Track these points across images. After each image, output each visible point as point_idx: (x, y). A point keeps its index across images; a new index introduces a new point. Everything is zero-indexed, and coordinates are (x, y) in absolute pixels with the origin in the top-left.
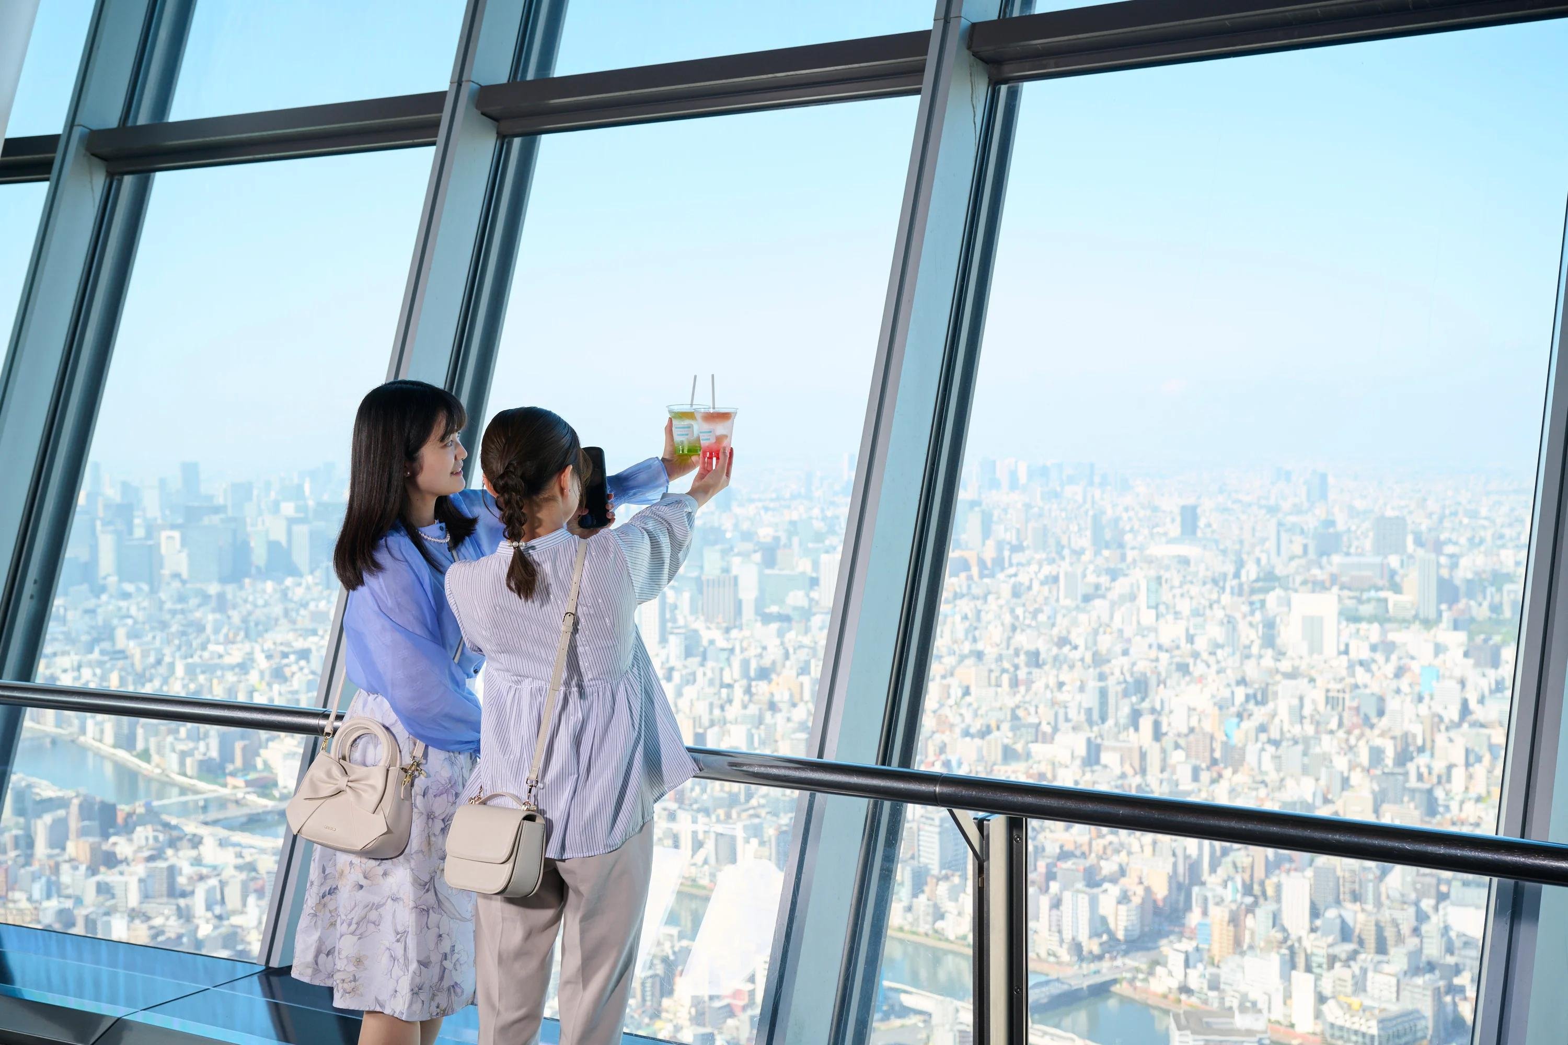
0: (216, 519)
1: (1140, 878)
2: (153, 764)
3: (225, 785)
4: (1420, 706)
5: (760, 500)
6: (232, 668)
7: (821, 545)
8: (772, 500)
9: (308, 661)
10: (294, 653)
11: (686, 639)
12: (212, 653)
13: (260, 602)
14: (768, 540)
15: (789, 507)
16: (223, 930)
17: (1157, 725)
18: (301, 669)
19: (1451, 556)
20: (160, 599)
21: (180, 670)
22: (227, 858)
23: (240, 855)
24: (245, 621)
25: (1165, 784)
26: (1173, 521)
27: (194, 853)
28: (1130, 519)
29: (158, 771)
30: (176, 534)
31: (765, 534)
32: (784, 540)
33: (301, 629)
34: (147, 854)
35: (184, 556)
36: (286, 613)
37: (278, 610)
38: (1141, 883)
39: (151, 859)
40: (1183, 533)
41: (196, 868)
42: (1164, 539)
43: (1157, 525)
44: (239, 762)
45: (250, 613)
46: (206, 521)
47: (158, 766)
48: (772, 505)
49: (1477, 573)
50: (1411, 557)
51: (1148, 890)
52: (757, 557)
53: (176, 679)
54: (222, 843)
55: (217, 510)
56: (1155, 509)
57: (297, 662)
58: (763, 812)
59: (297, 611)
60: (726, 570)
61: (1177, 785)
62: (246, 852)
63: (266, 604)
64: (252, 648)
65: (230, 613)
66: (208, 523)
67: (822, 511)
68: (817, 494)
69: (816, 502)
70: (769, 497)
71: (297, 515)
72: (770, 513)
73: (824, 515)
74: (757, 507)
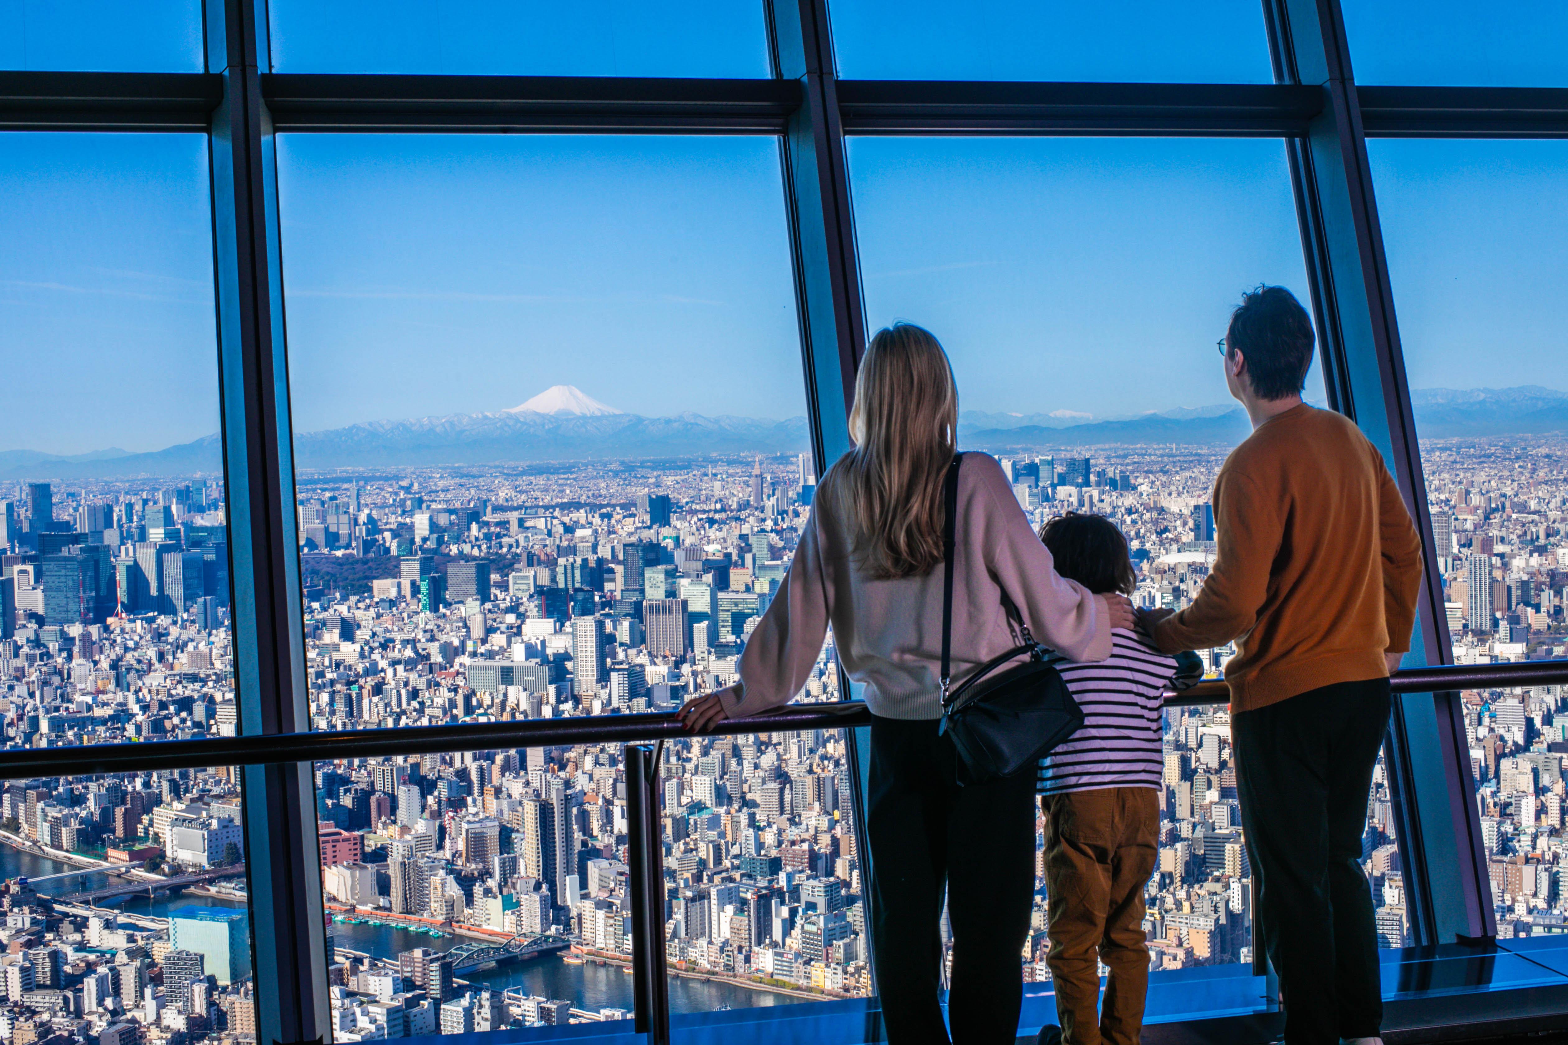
0: (75, 549)
1: (1180, 939)
2: (22, 835)
3: (106, 859)
4: (1480, 729)
5: (704, 512)
6: (104, 721)
7: (779, 562)
8: (716, 511)
9: (191, 713)
10: (174, 702)
11: (629, 676)
12: (79, 704)
13: (131, 644)
14: (719, 557)
15: (738, 519)
16: (120, 1026)
17: (1185, 761)
18: (183, 721)
19: (1502, 556)
20: (15, 642)
21: (44, 727)
22: (118, 940)
23: (131, 939)
24: (114, 666)
25: (1199, 828)
26: (1185, 524)
27: (77, 937)
28: (1134, 522)
29: (28, 843)
30: (30, 568)
31: (712, 550)
32: (735, 557)
33: (179, 675)
34: (24, 939)
35: (39, 594)
36: (161, 657)
37: (151, 653)
38: (1180, 945)
39: (29, 945)
40: (1197, 538)
41: (81, 955)
42: (1175, 547)
43: (1166, 530)
44: (120, 832)
45: (120, 659)
46: (65, 552)
47: (28, 837)
48: (717, 516)
49: (1532, 575)
50: (1456, 558)
51: (1189, 953)
52: (709, 578)
53: (41, 735)
54: (109, 925)
55: (76, 539)
56: (1162, 510)
57: (177, 714)
58: (737, 875)
59: (174, 654)
60: (671, 593)
61: (1214, 829)
62: (138, 935)
63: (137, 646)
64: (126, 697)
65: (97, 658)
66: (67, 554)
67: (776, 523)
68: (770, 503)
69: (769, 512)
70: (712, 507)
71: (168, 542)
72: (716, 526)
73: (779, 528)
74: (700, 520)
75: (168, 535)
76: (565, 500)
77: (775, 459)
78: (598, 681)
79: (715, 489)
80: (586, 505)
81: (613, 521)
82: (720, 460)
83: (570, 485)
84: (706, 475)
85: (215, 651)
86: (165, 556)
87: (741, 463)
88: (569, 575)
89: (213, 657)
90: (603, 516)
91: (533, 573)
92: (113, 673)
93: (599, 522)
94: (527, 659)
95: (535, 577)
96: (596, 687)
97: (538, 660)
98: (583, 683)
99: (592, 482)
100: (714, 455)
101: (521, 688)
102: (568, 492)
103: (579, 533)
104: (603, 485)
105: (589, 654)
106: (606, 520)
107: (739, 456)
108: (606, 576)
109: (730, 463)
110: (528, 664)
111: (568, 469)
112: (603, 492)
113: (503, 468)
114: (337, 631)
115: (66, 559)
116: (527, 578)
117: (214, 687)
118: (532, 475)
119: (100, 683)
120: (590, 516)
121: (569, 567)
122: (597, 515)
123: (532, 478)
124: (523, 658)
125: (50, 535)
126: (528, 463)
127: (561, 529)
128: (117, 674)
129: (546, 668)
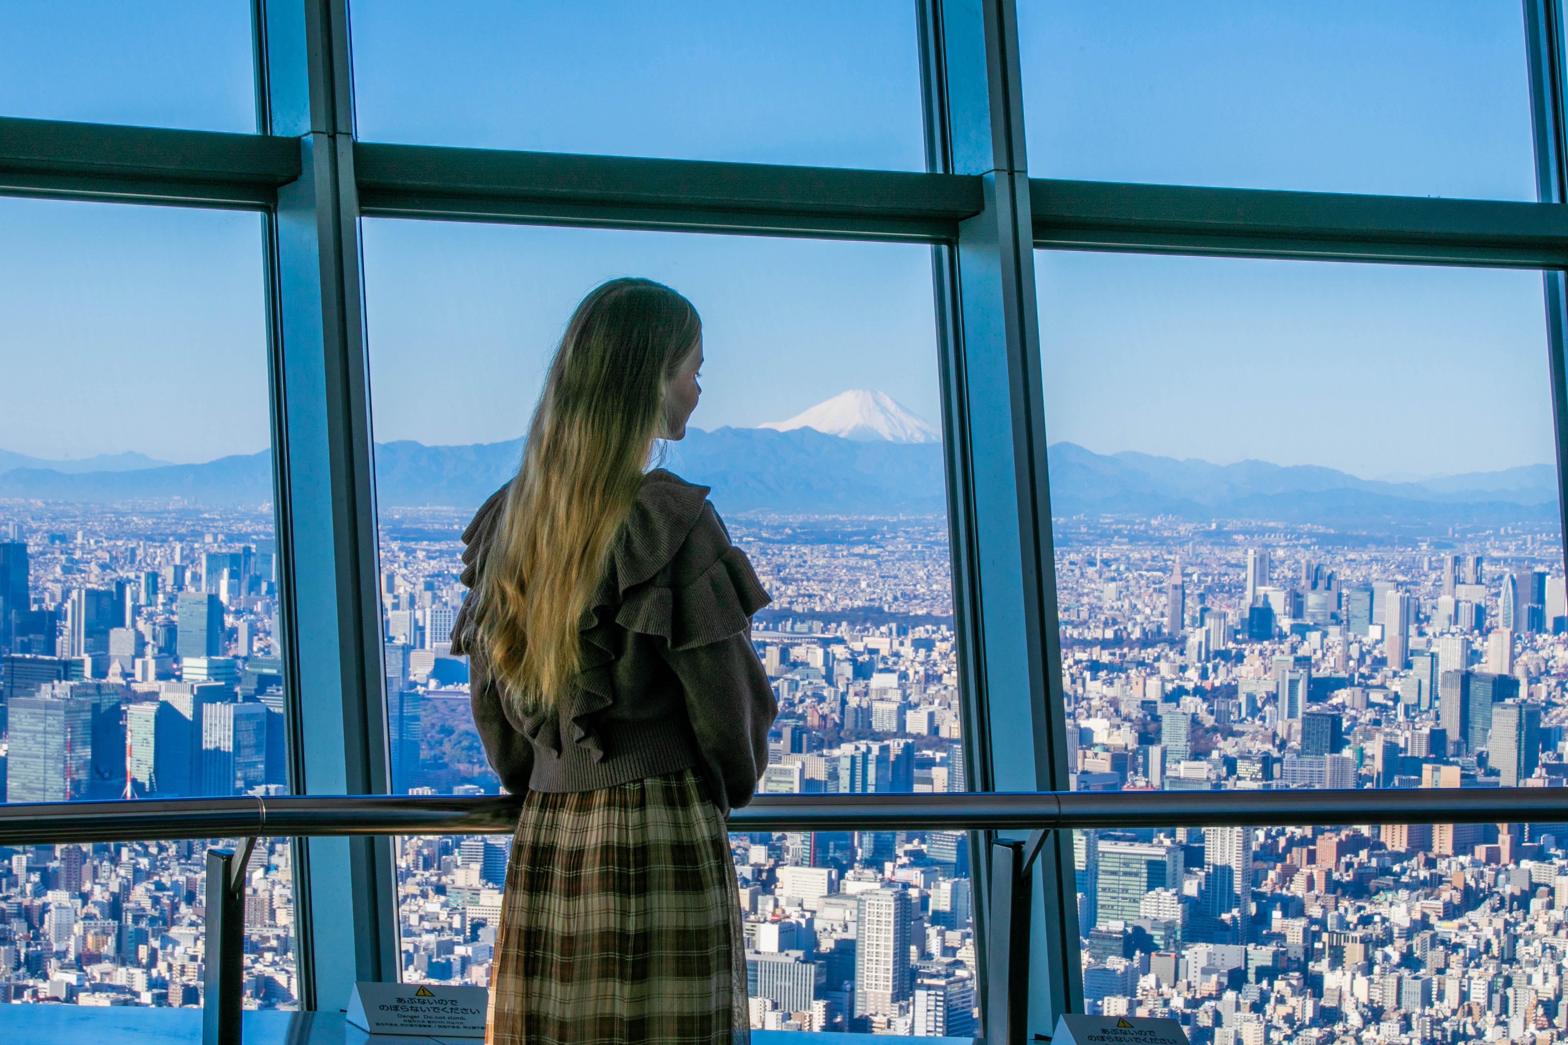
15: (1140, 663)
46: (46, 692)
65: (87, 887)
66: (48, 697)
67: (1204, 675)
68: (1195, 637)
69: (1192, 654)
70: (1098, 634)
71: (213, 683)
72: (1103, 674)
73: (1207, 685)
74: (1077, 662)
75: (214, 670)
76: (858, 603)
77: (1208, 534)
78: (895, 998)
79: (1105, 596)
80: (893, 617)
81: (935, 655)
82: (1118, 532)
83: (868, 571)
84: (1092, 563)
85: (278, 891)
86: (207, 708)
87: (1151, 539)
88: (859, 772)
89: (276, 904)
90: (918, 644)
91: (799, 765)
92: (113, 923)
93: (911, 655)
94: (781, 949)
95: (802, 772)
96: (893, 1010)
97: (800, 953)
98: (871, 998)
99: (905, 565)
100: (1106, 519)
101: (769, 1003)
102: (863, 585)
103: (878, 681)
104: (921, 573)
105: (882, 950)
106: (922, 652)
107: (1148, 524)
108: (917, 773)
109: (1133, 539)
110: (782, 958)
111: (867, 536)
112: (921, 589)
113: (761, 527)
114: (476, 867)
115: (48, 706)
116: (789, 772)
117: (274, 963)
118: (806, 543)
119: (90, 939)
120: (896, 643)
121: (859, 760)
122: (908, 642)
123: (806, 550)
124: (775, 949)
125: (24, 660)
126: (801, 518)
127: (848, 670)
128: (120, 928)
129: (812, 968)
